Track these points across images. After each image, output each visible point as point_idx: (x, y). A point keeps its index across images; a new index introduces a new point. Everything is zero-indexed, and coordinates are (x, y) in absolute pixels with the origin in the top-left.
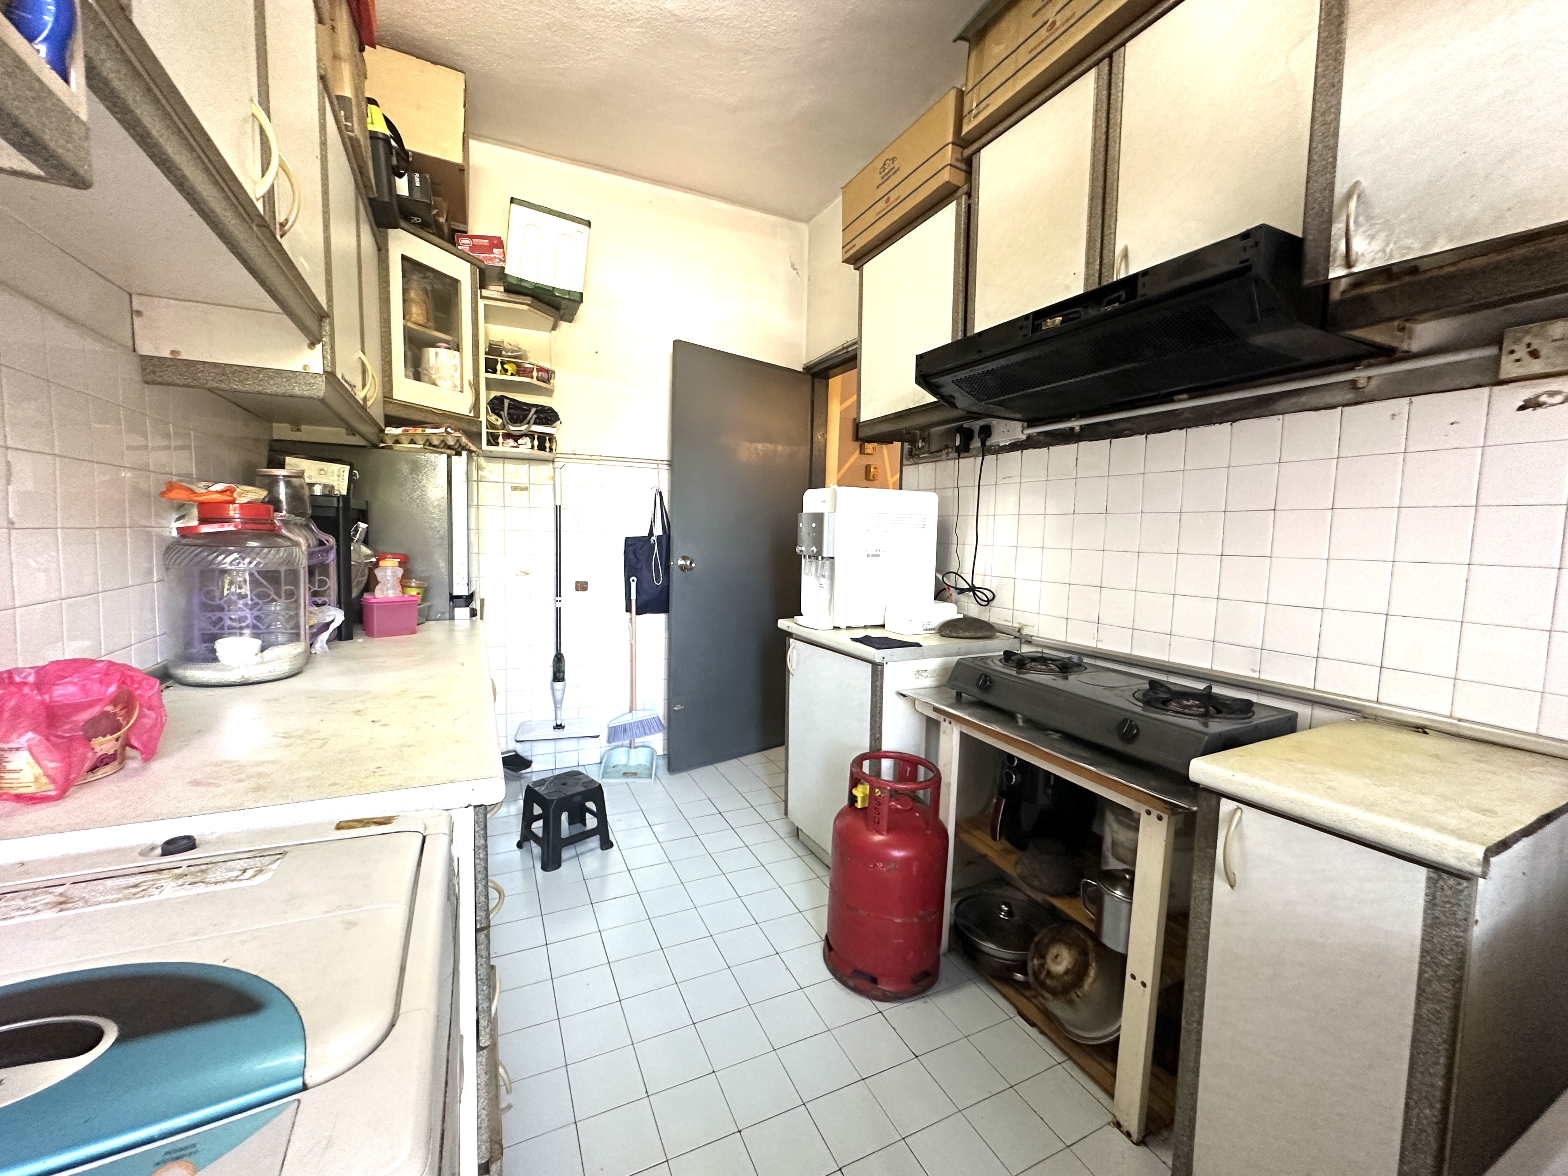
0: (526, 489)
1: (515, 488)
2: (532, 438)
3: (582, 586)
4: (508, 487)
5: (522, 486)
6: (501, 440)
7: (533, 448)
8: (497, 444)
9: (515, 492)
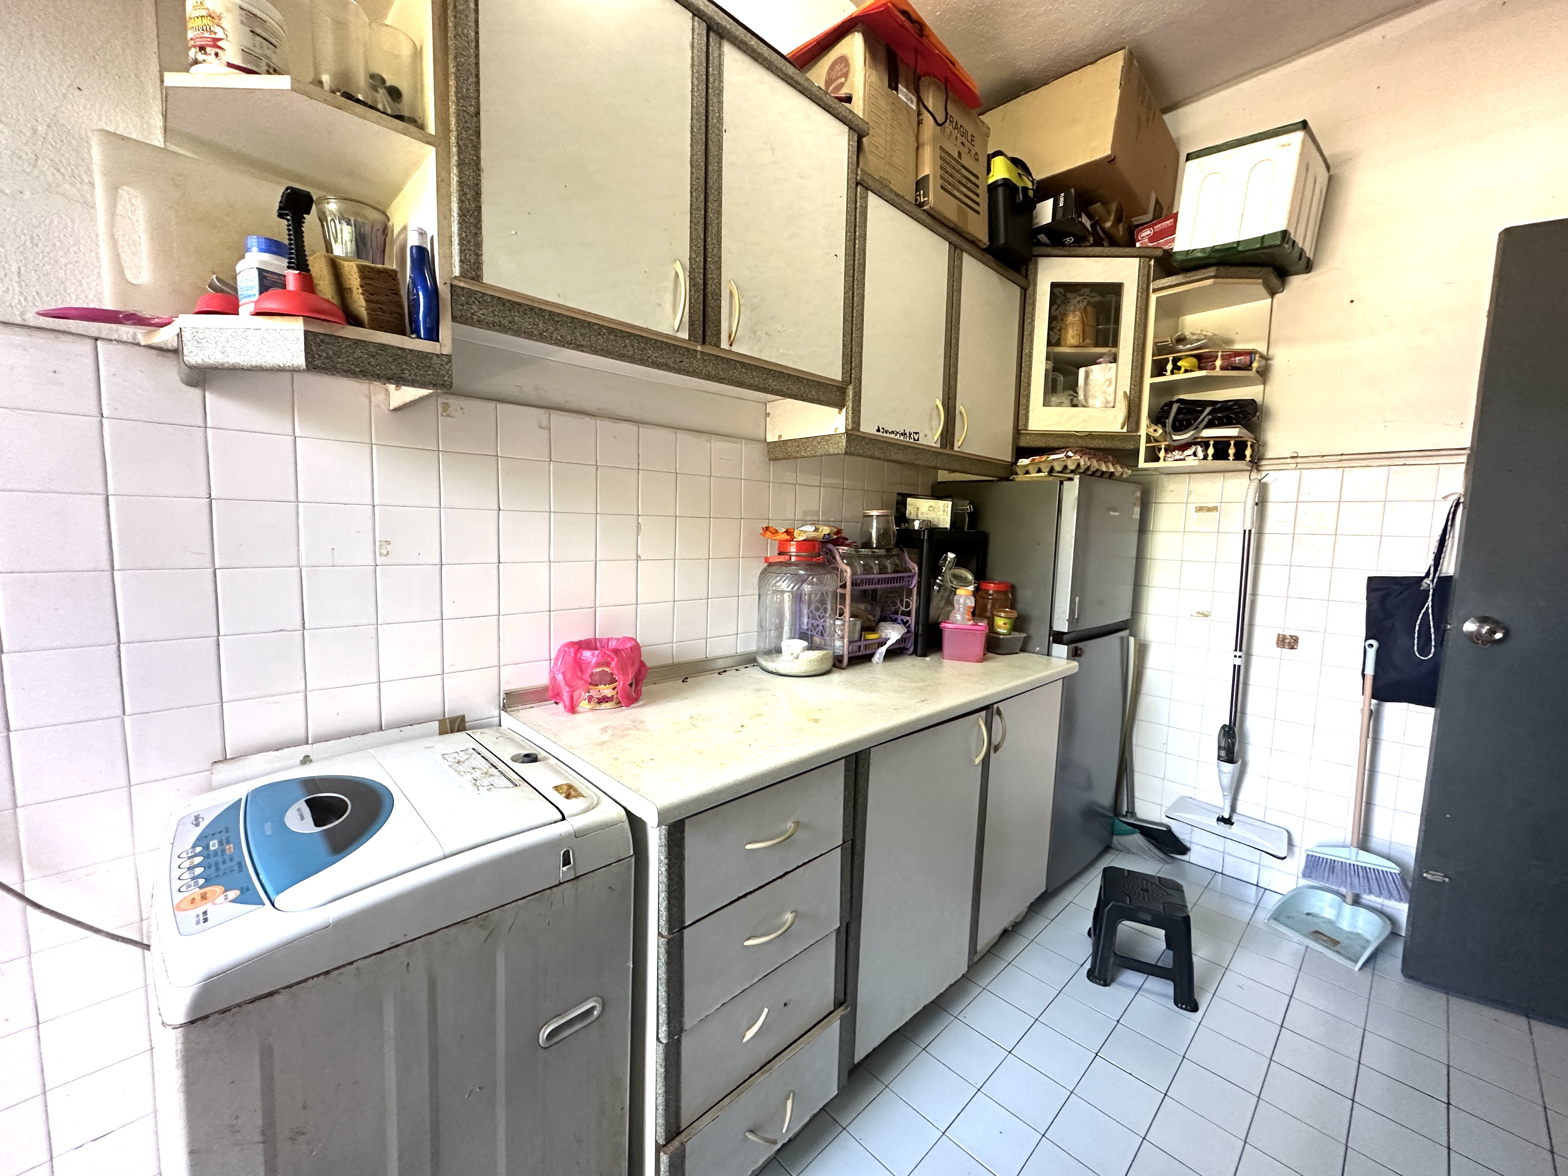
0: (1215, 509)
1: (1200, 509)
2: (1205, 445)
3: (1288, 642)
4: (1192, 508)
5: (1210, 505)
6: (1162, 454)
7: (1205, 457)
8: (1157, 459)
9: (1200, 513)
